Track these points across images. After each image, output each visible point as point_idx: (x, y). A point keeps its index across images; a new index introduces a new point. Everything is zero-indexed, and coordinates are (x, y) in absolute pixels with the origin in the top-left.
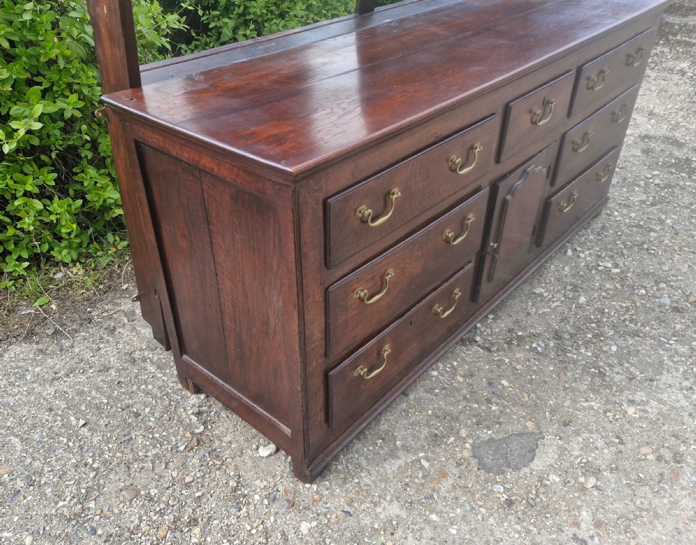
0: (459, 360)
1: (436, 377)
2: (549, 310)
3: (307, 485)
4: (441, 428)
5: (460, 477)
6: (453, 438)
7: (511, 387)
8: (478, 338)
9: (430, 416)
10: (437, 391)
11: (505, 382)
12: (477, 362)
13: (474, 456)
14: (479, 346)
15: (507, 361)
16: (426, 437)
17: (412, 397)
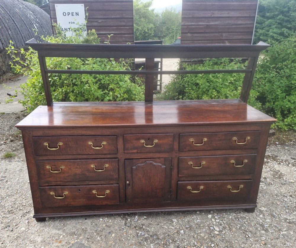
0: (113, 221)
1: (100, 221)
2: (167, 228)
3: (36, 222)
4: (79, 233)
5: (62, 246)
6: (76, 237)
7: (113, 237)
8: (129, 220)
9: (82, 228)
10: (94, 224)
11: (113, 235)
12: (116, 225)
13: (72, 244)
14: (125, 222)
15: (125, 230)
16: (72, 232)
17: (86, 221)
